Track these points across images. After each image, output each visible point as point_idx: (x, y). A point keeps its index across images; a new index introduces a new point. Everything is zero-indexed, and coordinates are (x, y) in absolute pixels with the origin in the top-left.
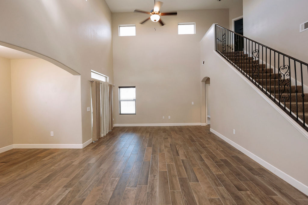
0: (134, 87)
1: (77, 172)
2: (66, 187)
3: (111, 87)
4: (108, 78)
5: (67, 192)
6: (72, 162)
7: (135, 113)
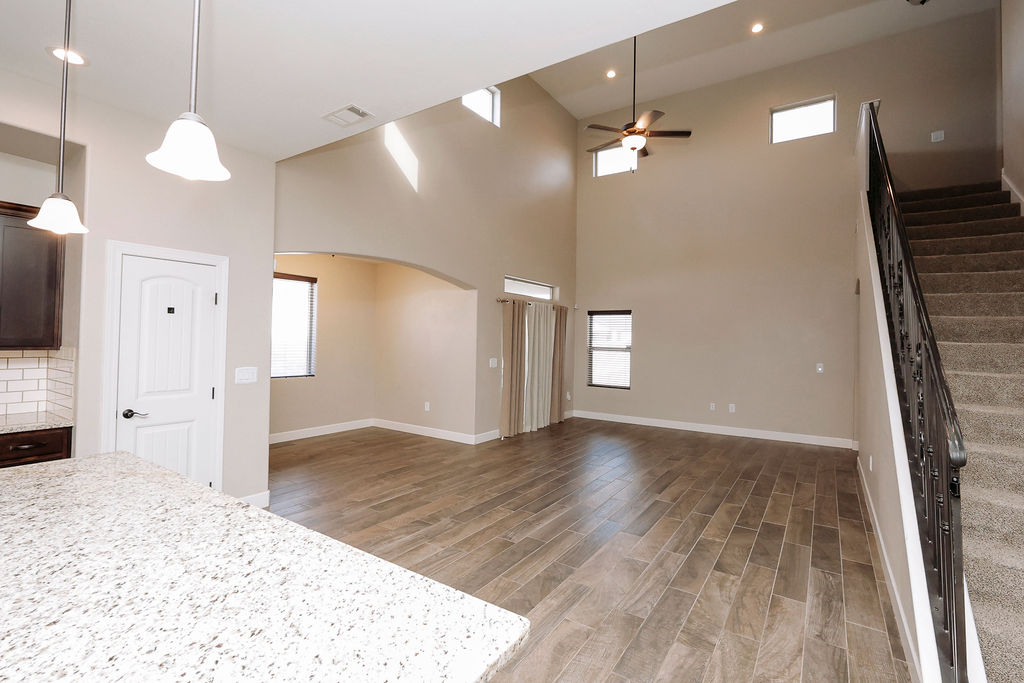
0: (628, 312)
1: (442, 473)
2: (416, 485)
3: (561, 313)
4: (557, 290)
5: (414, 490)
6: (444, 460)
7: (628, 385)
